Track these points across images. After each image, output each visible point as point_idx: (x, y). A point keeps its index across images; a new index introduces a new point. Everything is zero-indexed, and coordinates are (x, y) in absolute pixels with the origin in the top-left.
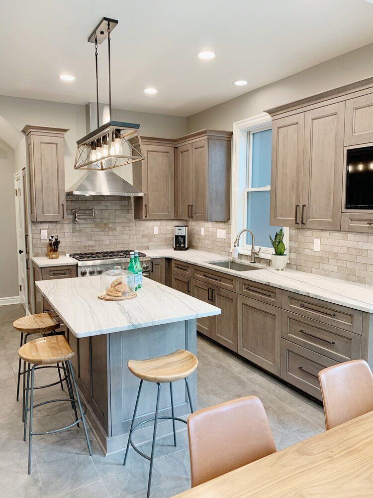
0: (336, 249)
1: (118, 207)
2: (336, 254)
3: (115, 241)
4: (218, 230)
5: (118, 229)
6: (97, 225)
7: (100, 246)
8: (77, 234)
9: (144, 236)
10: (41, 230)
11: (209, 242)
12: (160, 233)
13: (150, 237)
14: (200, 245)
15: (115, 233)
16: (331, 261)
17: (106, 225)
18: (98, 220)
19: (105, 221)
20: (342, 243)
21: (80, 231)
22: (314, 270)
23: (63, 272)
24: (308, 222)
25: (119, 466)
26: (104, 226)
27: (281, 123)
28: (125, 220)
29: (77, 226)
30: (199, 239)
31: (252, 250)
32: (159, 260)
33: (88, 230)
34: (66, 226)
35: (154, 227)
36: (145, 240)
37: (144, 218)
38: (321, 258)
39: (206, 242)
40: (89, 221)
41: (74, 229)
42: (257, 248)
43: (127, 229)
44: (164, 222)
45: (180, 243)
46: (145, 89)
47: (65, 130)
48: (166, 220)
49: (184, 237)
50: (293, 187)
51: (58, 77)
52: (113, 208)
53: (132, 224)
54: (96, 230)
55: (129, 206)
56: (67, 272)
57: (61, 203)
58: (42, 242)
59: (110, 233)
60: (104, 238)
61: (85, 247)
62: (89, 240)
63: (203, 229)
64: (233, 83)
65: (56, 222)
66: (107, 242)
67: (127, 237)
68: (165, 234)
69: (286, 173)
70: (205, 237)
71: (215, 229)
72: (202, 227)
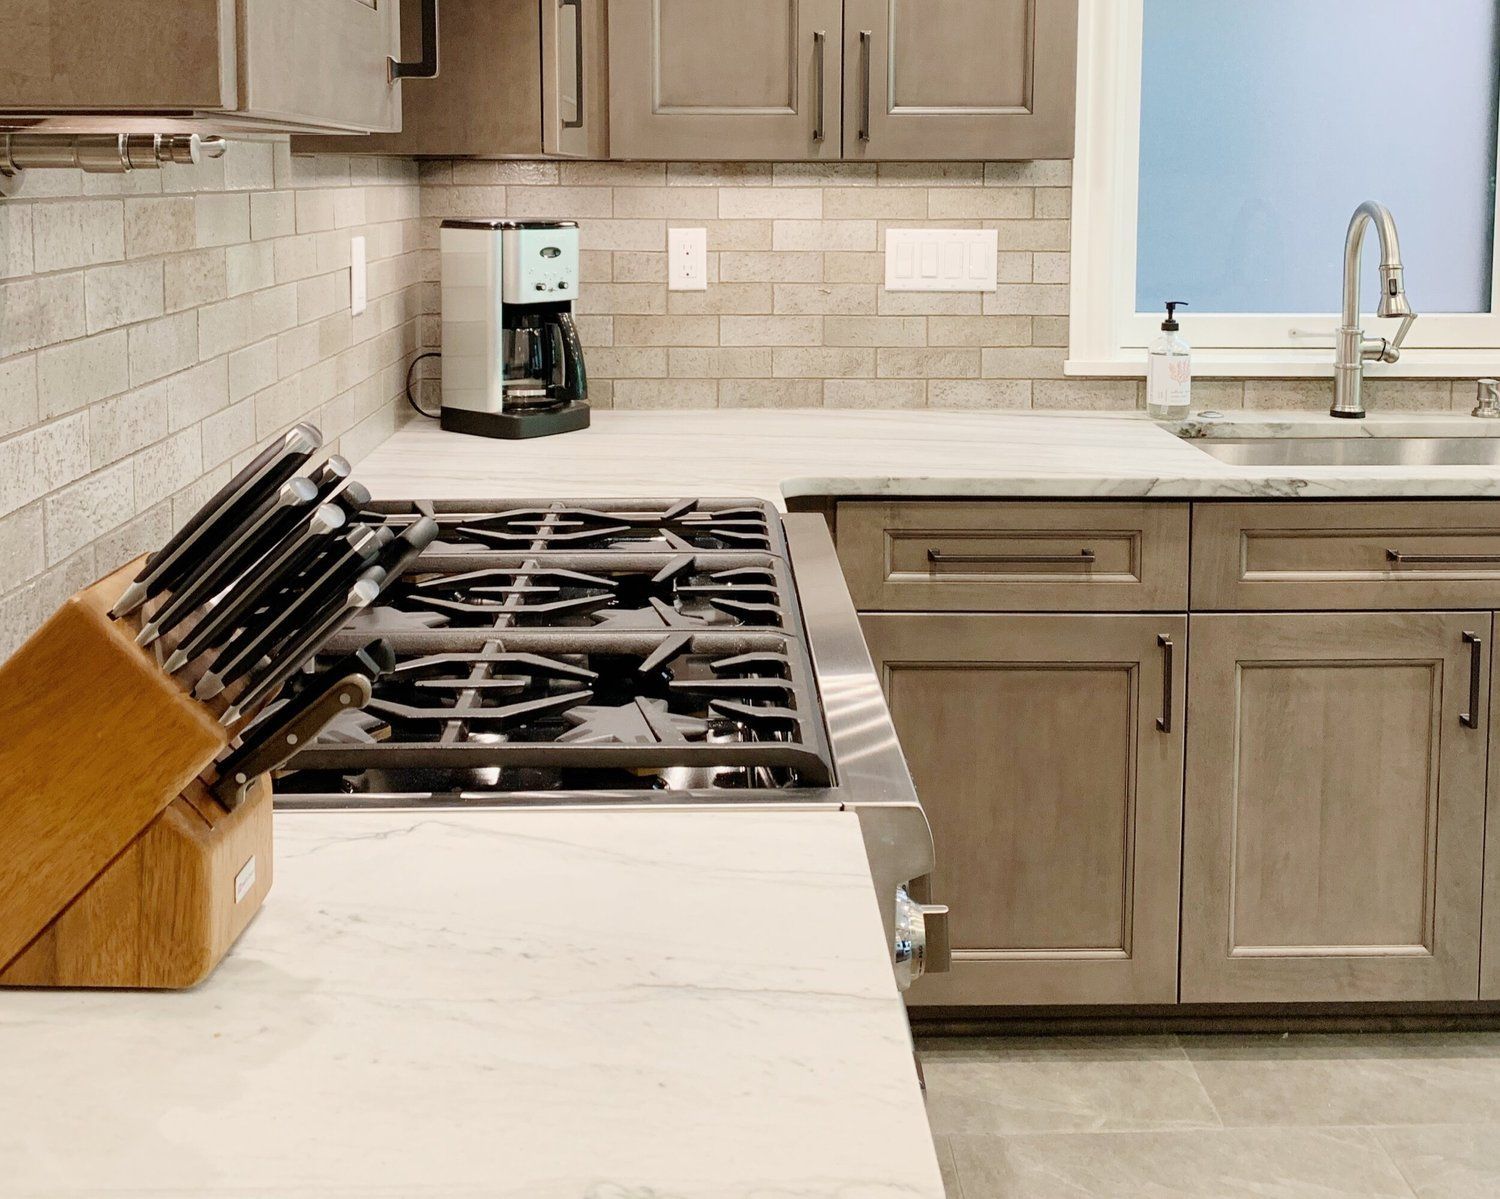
4: (895, 236)
11: (778, 333)
63: (699, 237)
70: (717, 303)
71: (856, 234)
72: (683, 222)
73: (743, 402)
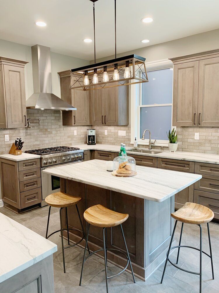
0: (210, 138)
1: (53, 118)
2: (210, 141)
3: (52, 141)
4: (119, 131)
5: (53, 132)
6: (41, 130)
7: (43, 144)
8: (28, 137)
9: (69, 137)
10: (4, 134)
11: (112, 139)
12: (77, 134)
13: (71, 137)
14: (104, 141)
15: (52, 135)
16: (207, 145)
17: (46, 130)
18: (41, 127)
19: (46, 128)
20: (214, 134)
21: (30, 135)
22: (195, 150)
23: (32, 163)
24: (202, 123)
25: (159, 285)
26: (45, 131)
27: (180, 66)
28: (58, 126)
29: (28, 131)
30: (103, 137)
31: (150, 142)
32: (87, 151)
33: (36, 134)
34: (21, 131)
35: (74, 131)
36: (70, 139)
37: (73, 125)
38: (200, 143)
39: (109, 139)
40: (36, 128)
41: (26, 133)
42: (153, 141)
43: (59, 132)
44: (79, 127)
45: (91, 140)
46: (84, 39)
47: (25, 63)
48: (81, 126)
49: (94, 136)
50: (190, 103)
51: (35, 23)
52: (51, 118)
53: (62, 129)
54: (40, 133)
55: (59, 117)
56: (34, 163)
57: (24, 115)
58: (6, 143)
59: (49, 136)
60: (45, 139)
61: (34, 145)
62: (36, 141)
63: (107, 131)
64: (141, 41)
65: (15, 128)
66: (47, 142)
67: (59, 138)
68: (80, 135)
69: (185, 95)
70: (108, 136)
71: (117, 131)
72: (106, 130)
73: (110, 144)
